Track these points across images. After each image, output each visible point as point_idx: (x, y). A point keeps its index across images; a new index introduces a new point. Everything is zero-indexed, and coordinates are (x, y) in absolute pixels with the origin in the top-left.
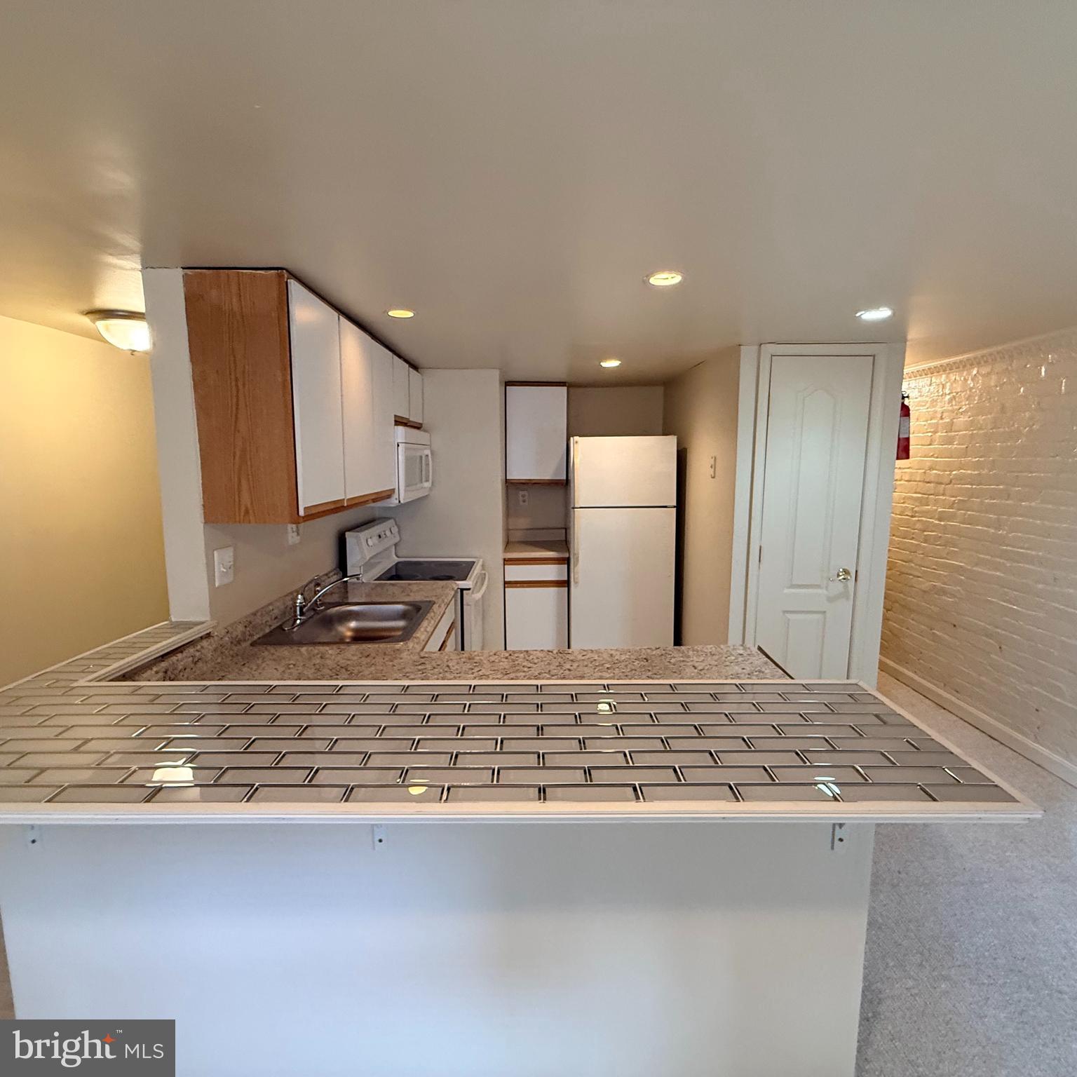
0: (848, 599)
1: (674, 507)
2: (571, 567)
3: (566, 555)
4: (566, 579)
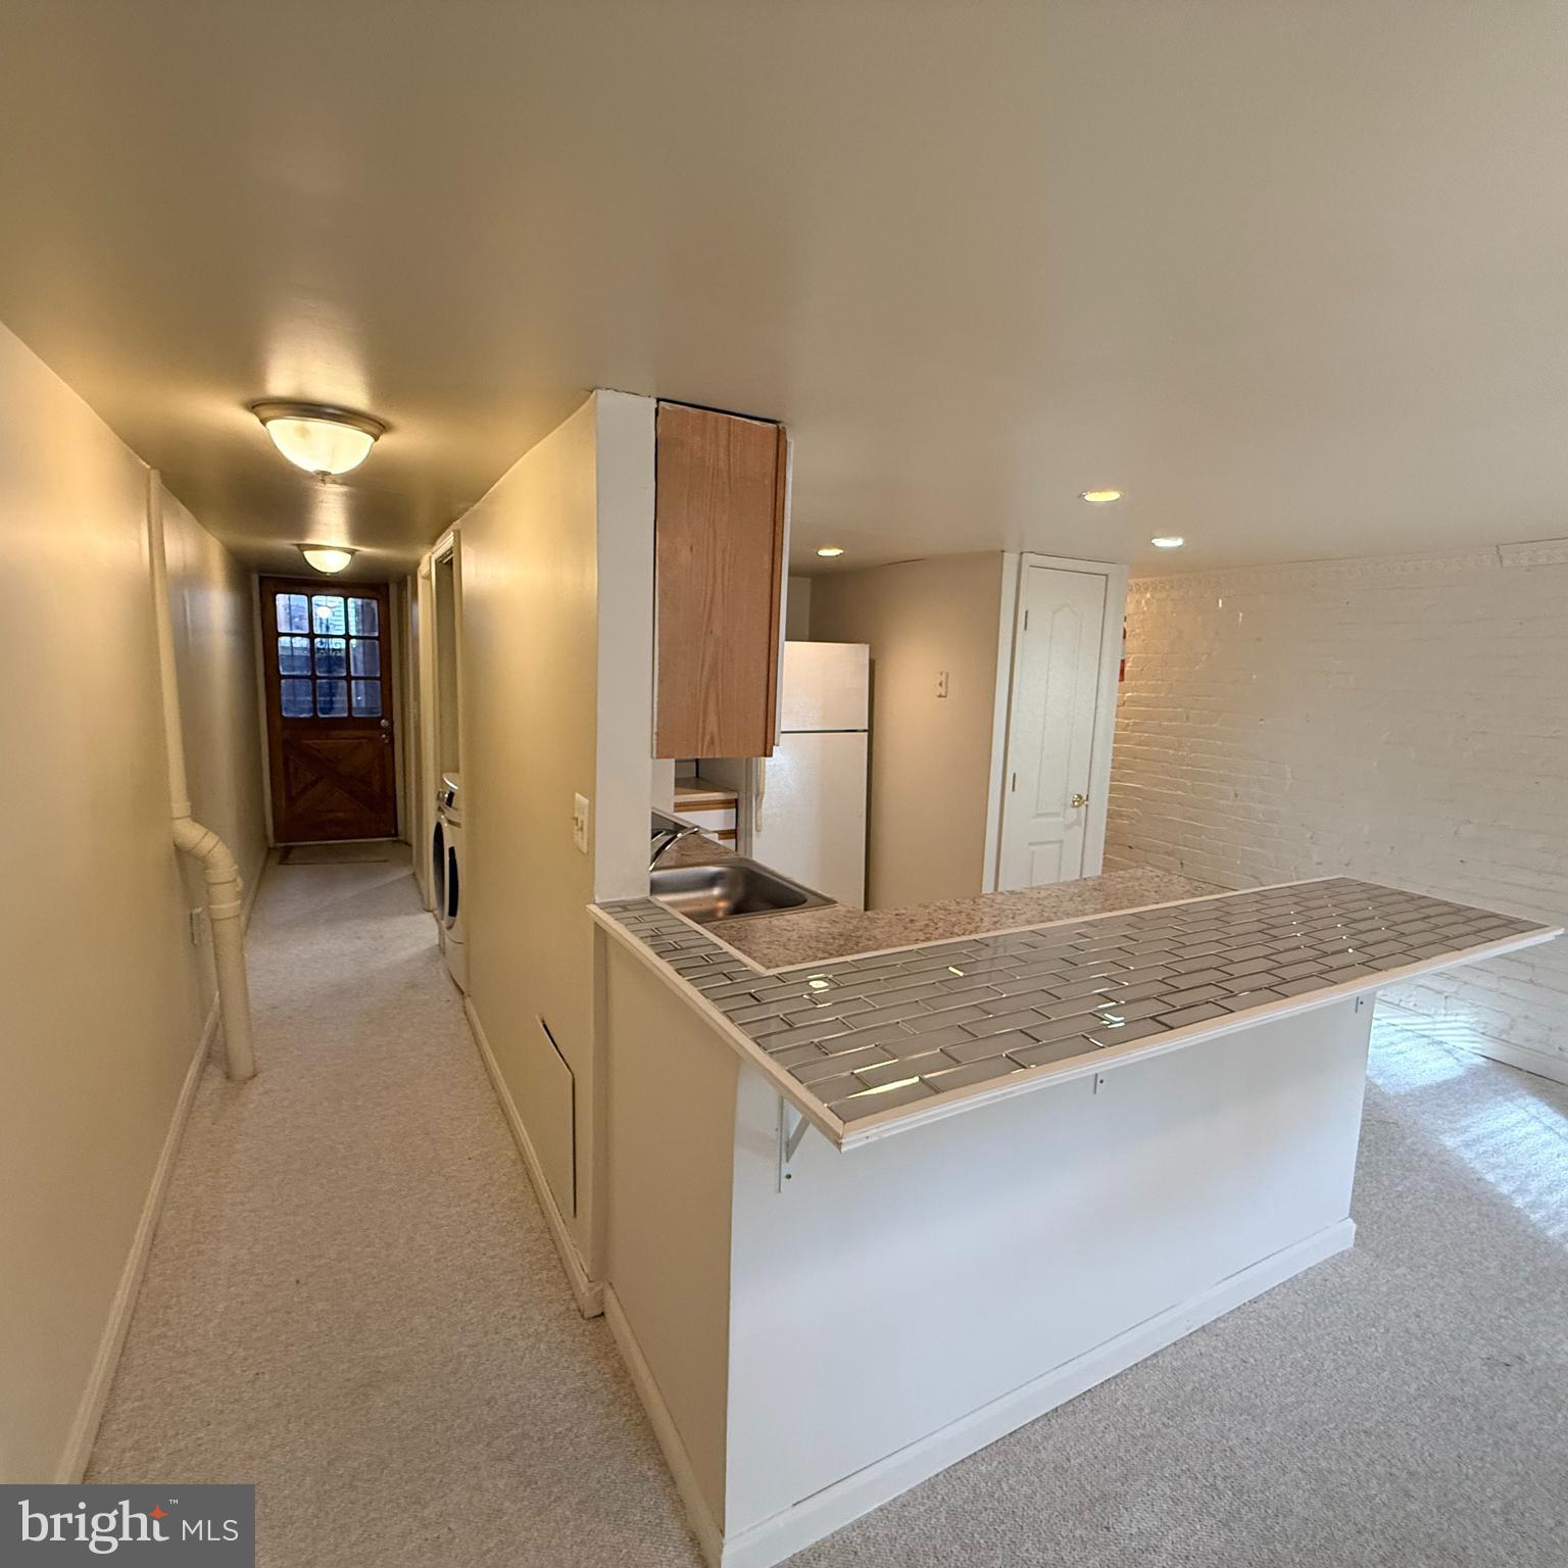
0: (1080, 825)
1: (865, 731)
2: (751, 812)
3: (734, 796)
4: (734, 828)
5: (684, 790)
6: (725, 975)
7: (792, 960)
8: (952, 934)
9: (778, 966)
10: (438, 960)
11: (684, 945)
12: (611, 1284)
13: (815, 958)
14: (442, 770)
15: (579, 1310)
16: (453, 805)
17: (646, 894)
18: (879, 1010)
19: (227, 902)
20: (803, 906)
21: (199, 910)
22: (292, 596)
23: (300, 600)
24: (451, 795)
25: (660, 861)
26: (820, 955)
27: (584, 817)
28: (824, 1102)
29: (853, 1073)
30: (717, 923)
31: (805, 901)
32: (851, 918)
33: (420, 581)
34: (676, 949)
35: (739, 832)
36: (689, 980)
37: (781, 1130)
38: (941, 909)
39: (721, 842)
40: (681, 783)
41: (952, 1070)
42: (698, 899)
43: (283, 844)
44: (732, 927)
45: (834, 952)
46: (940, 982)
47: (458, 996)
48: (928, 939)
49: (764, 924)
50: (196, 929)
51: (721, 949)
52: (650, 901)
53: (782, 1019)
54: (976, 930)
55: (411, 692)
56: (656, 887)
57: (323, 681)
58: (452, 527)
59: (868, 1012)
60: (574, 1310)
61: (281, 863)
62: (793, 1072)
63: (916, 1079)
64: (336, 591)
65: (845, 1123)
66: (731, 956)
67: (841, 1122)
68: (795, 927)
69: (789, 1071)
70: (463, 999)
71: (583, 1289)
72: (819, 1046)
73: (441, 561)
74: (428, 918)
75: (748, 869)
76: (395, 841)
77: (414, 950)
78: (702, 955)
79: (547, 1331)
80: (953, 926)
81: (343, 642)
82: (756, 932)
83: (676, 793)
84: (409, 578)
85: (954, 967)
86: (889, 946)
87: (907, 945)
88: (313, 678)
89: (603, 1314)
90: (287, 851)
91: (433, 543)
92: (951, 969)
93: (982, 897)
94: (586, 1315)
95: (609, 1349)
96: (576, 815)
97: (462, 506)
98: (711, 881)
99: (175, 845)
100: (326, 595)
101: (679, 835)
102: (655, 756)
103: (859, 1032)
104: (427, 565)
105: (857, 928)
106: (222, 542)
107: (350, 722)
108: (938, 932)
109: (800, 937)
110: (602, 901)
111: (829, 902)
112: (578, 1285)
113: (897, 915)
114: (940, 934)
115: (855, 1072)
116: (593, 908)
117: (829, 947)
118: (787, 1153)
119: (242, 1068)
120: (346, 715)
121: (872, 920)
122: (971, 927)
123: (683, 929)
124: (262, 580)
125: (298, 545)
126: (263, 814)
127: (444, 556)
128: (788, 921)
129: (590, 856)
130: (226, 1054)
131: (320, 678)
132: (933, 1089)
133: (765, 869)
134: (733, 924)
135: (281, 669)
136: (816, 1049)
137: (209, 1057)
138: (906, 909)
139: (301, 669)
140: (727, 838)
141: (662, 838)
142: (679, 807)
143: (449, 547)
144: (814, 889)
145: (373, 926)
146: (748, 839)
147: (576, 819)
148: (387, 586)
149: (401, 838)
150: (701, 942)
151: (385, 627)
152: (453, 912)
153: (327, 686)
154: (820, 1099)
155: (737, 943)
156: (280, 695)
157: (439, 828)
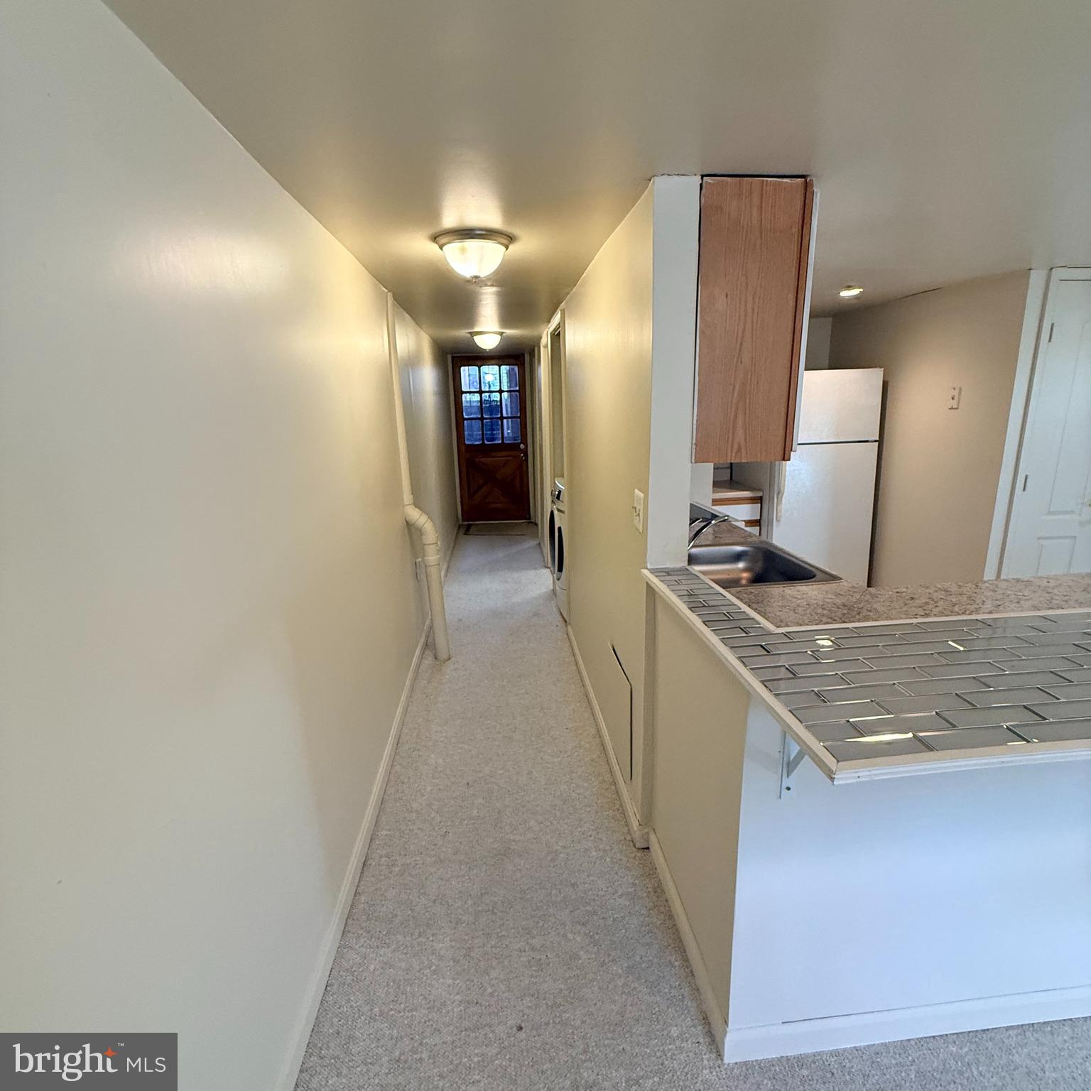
1: (876, 441)
2: (773, 505)
3: (760, 494)
4: (759, 518)
5: (719, 490)
6: (741, 629)
7: (800, 622)
8: (952, 612)
9: (788, 626)
10: (552, 600)
11: (711, 603)
12: (654, 830)
13: (820, 622)
14: (554, 476)
15: (633, 842)
16: (561, 499)
17: (683, 563)
18: (875, 671)
19: (433, 556)
20: (812, 580)
21: (420, 559)
22: (470, 367)
23: (473, 370)
24: (560, 492)
25: (697, 541)
26: (824, 620)
27: (640, 507)
28: (820, 741)
29: (848, 721)
30: (739, 589)
31: (814, 576)
32: (854, 592)
33: (542, 349)
34: (705, 606)
35: (762, 522)
36: (713, 630)
37: (784, 752)
38: (942, 590)
39: (746, 529)
40: (717, 485)
41: (946, 732)
42: (728, 570)
43: (466, 523)
44: (751, 593)
45: (836, 618)
46: (939, 653)
47: (563, 624)
48: (927, 615)
49: (780, 592)
50: (418, 570)
51: (740, 609)
52: (687, 570)
53: (787, 668)
54: (977, 611)
55: (538, 426)
56: (692, 560)
57: (488, 420)
58: (560, 308)
59: (865, 672)
60: (629, 841)
61: (465, 534)
62: (794, 712)
63: (910, 735)
64: (493, 362)
65: (838, 762)
66: (748, 615)
67: (835, 761)
68: (804, 596)
69: (790, 711)
70: (566, 626)
71: (635, 829)
72: (818, 694)
73: (554, 334)
74: (546, 572)
75: (767, 549)
76: (528, 523)
77: (538, 592)
78: (724, 612)
79: (611, 850)
80: (954, 606)
81: (498, 394)
82: (771, 598)
83: (714, 492)
84: (536, 349)
85: (953, 641)
86: (887, 618)
87: (906, 618)
88: (482, 419)
89: (648, 848)
90: (469, 527)
91: (549, 321)
92: (950, 643)
93: (985, 582)
94: (637, 846)
95: (651, 872)
96: (635, 505)
97: (566, 291)
98: (737, 557)
99: (406, 521)
100: (489, 365)
101: (713, 522)
102: (693, 461)
103: (856, 687)
104: (546, 340)
105: (859, 601)
106: (429, 335)
107: (503, 447)
108: (937, 610)
109: (808, 605)
110: (652, 567)
111: (834, 578)
112: (632, 826)
113: (897, 592)
114: (940, 612)
115: (851, 720)
116: (645, 572)
117: (834, 614)
118: (788, 771)
119: (443, 654)
120: (500, 442)
121: (874, 596)
122: (972, 608)
123: (710, 591)
124: (453, 358)
125: (470, 333)
126: (456, 504)
127: (555, 330)
128: (798, 591)
129: (644, 534)
130: (435, 644)
131: (486, 419)
132: (927, 746)
133: (781, 550)
134: (753, 591)
135: (464, 414)
136: (815, 697)
137: (426, 645)
138: (907, 588)
139: (476, 413)
140: (750, 526)
141: (698, 525)
142: (716, 502)
143: (558, 323)
144: (822, 567)
145: (516, 575)
146: (770, 527)
147: (635, 508)
148: (523, 355)
149: (533, 520)
150: (724, 603)
151: (522, 384)
152: (560, 569)
153: (490, 424)
154: (817, 738)
155: (755, 606)
156: (464, 431)
157: (552, 513)
